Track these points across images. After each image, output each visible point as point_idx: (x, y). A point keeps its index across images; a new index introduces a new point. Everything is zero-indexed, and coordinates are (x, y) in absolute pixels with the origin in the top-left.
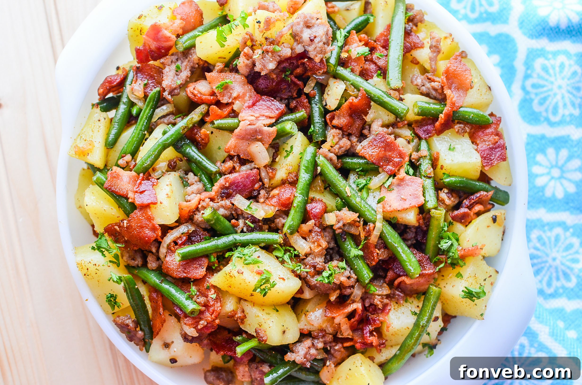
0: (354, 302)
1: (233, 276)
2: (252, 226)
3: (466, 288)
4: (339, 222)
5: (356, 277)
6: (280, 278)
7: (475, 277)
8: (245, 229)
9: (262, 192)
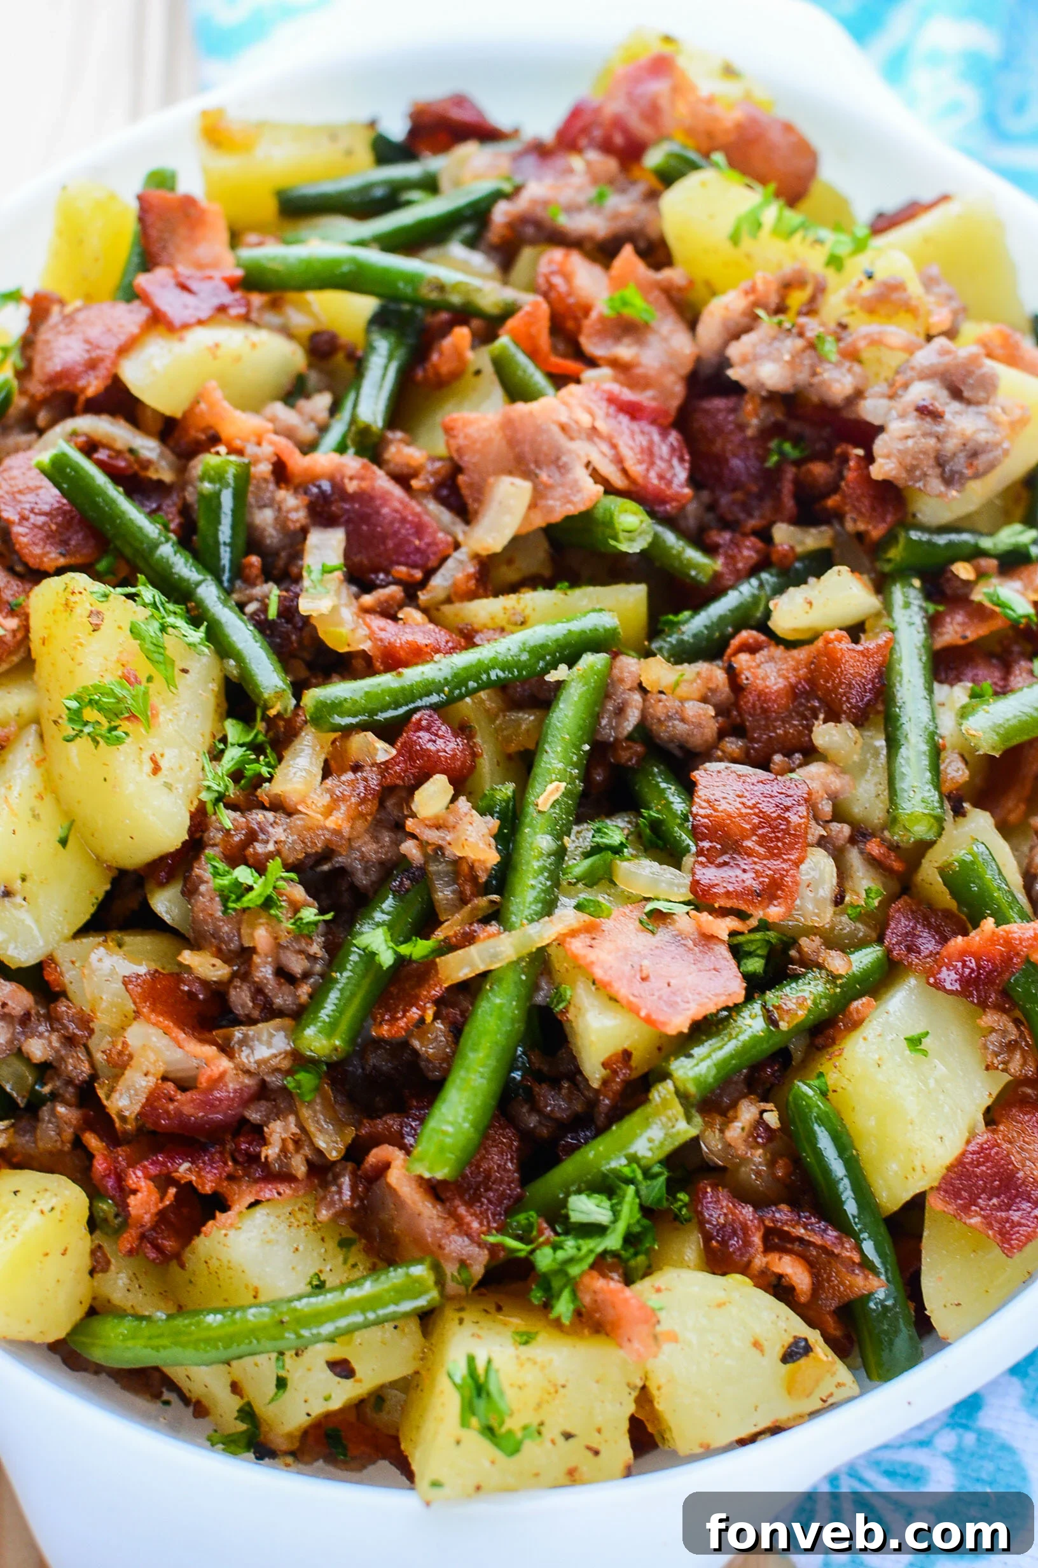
0: (226, 1049)
2: (272, 614)
3: (489, 1362)
4: (438, 827)
5: (304, 998)
6: (153, 760)
7: (552, 1390)
8: (251, 608)
9: (393, 592)
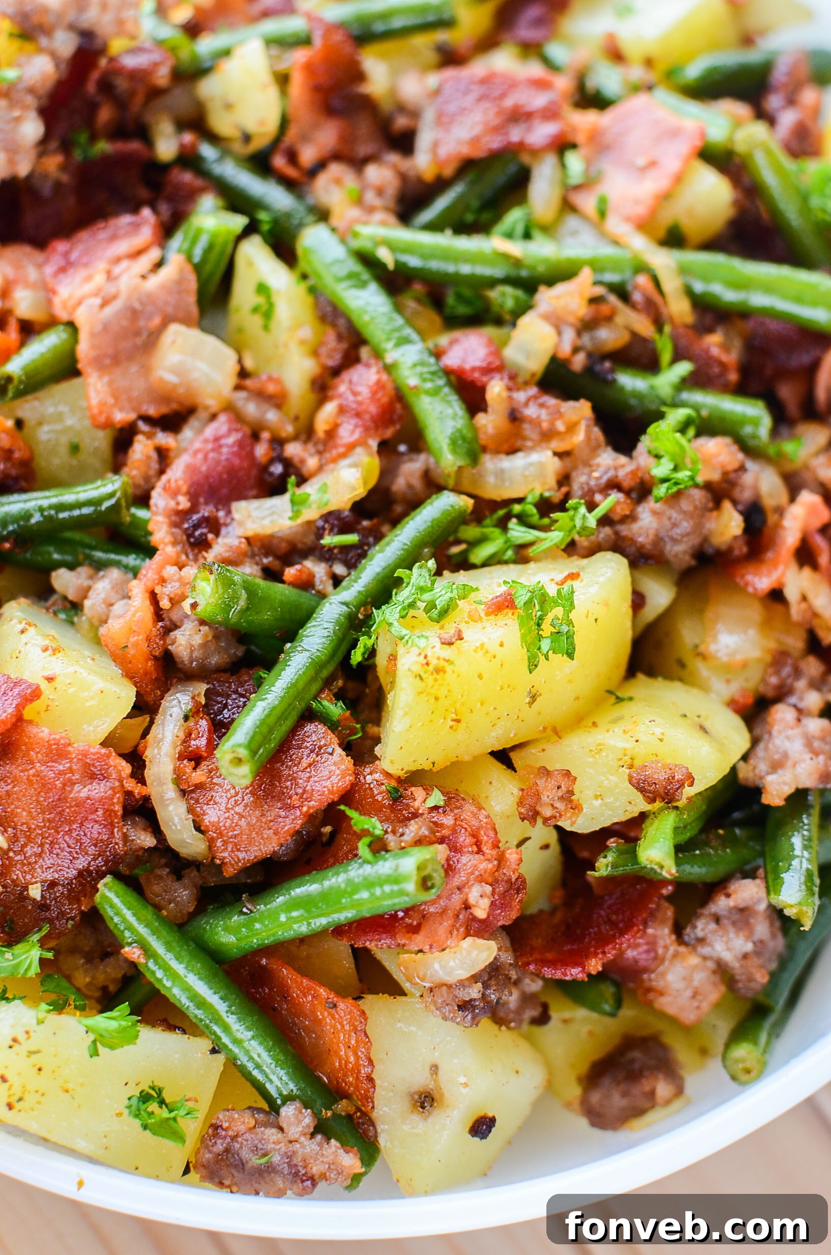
0: (781, 511)
1: (443, 663)
2: (352, 538)
4: (560, 332)
8: (339, 569)
9: (293, 450)
